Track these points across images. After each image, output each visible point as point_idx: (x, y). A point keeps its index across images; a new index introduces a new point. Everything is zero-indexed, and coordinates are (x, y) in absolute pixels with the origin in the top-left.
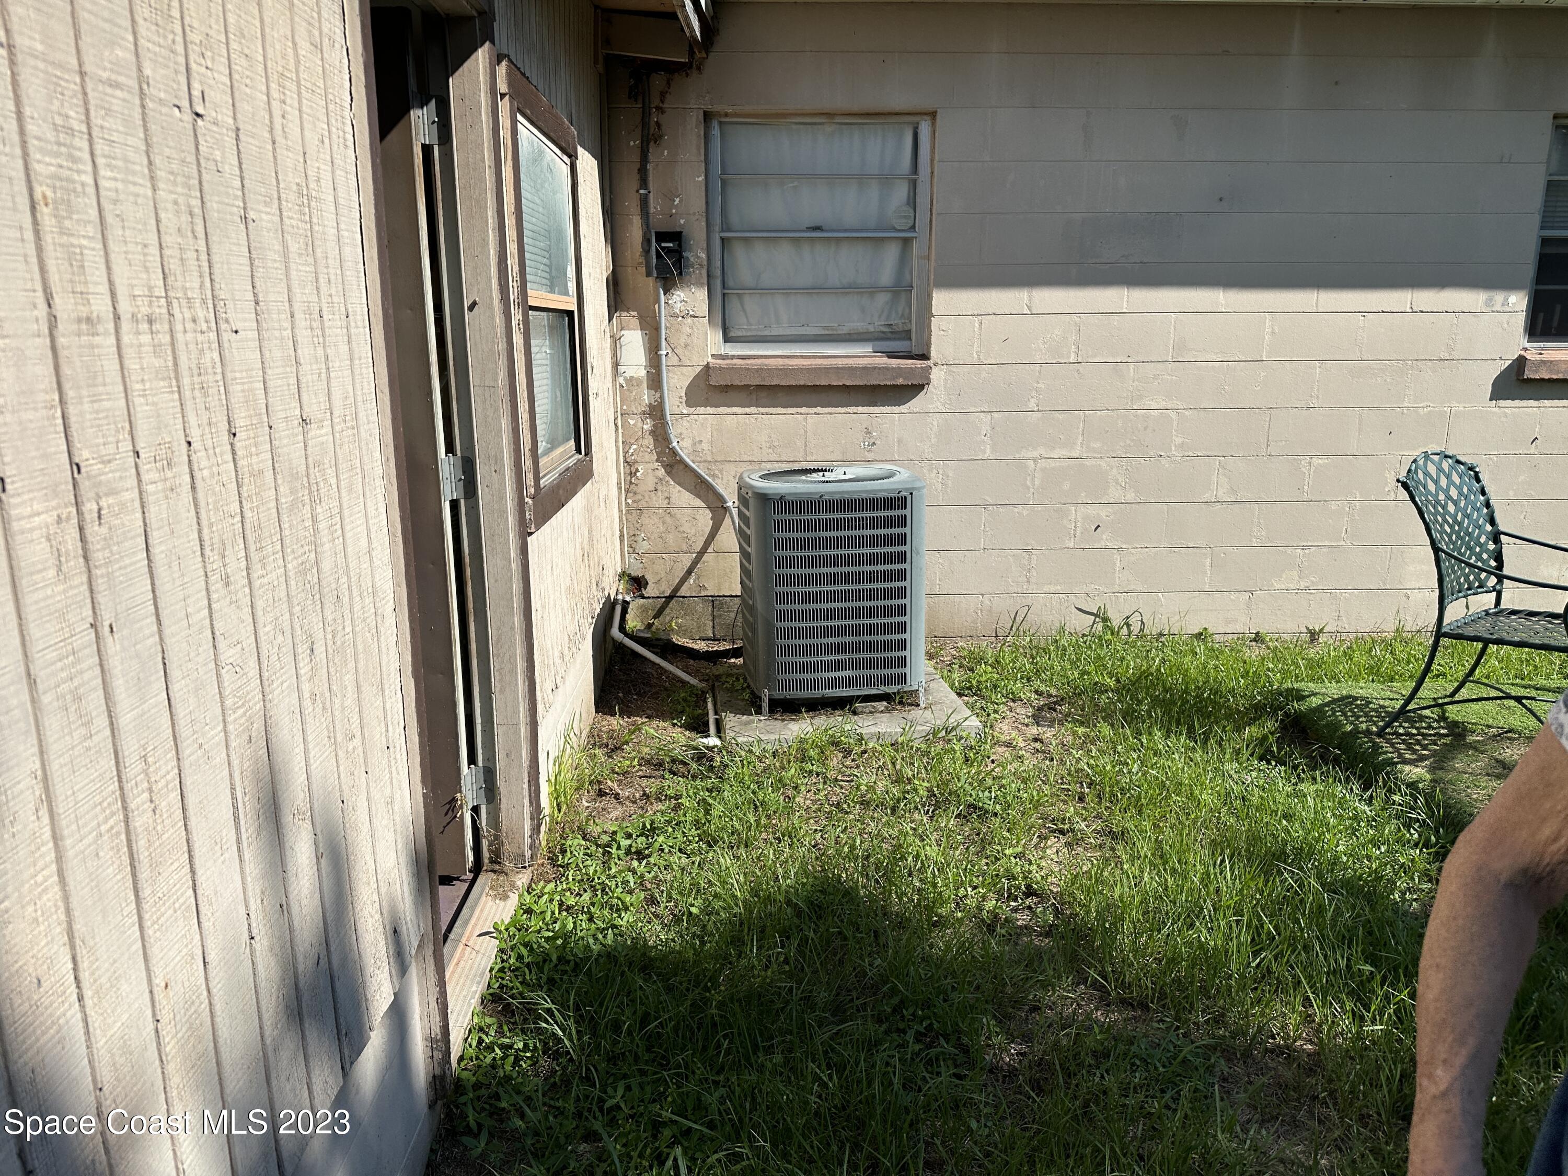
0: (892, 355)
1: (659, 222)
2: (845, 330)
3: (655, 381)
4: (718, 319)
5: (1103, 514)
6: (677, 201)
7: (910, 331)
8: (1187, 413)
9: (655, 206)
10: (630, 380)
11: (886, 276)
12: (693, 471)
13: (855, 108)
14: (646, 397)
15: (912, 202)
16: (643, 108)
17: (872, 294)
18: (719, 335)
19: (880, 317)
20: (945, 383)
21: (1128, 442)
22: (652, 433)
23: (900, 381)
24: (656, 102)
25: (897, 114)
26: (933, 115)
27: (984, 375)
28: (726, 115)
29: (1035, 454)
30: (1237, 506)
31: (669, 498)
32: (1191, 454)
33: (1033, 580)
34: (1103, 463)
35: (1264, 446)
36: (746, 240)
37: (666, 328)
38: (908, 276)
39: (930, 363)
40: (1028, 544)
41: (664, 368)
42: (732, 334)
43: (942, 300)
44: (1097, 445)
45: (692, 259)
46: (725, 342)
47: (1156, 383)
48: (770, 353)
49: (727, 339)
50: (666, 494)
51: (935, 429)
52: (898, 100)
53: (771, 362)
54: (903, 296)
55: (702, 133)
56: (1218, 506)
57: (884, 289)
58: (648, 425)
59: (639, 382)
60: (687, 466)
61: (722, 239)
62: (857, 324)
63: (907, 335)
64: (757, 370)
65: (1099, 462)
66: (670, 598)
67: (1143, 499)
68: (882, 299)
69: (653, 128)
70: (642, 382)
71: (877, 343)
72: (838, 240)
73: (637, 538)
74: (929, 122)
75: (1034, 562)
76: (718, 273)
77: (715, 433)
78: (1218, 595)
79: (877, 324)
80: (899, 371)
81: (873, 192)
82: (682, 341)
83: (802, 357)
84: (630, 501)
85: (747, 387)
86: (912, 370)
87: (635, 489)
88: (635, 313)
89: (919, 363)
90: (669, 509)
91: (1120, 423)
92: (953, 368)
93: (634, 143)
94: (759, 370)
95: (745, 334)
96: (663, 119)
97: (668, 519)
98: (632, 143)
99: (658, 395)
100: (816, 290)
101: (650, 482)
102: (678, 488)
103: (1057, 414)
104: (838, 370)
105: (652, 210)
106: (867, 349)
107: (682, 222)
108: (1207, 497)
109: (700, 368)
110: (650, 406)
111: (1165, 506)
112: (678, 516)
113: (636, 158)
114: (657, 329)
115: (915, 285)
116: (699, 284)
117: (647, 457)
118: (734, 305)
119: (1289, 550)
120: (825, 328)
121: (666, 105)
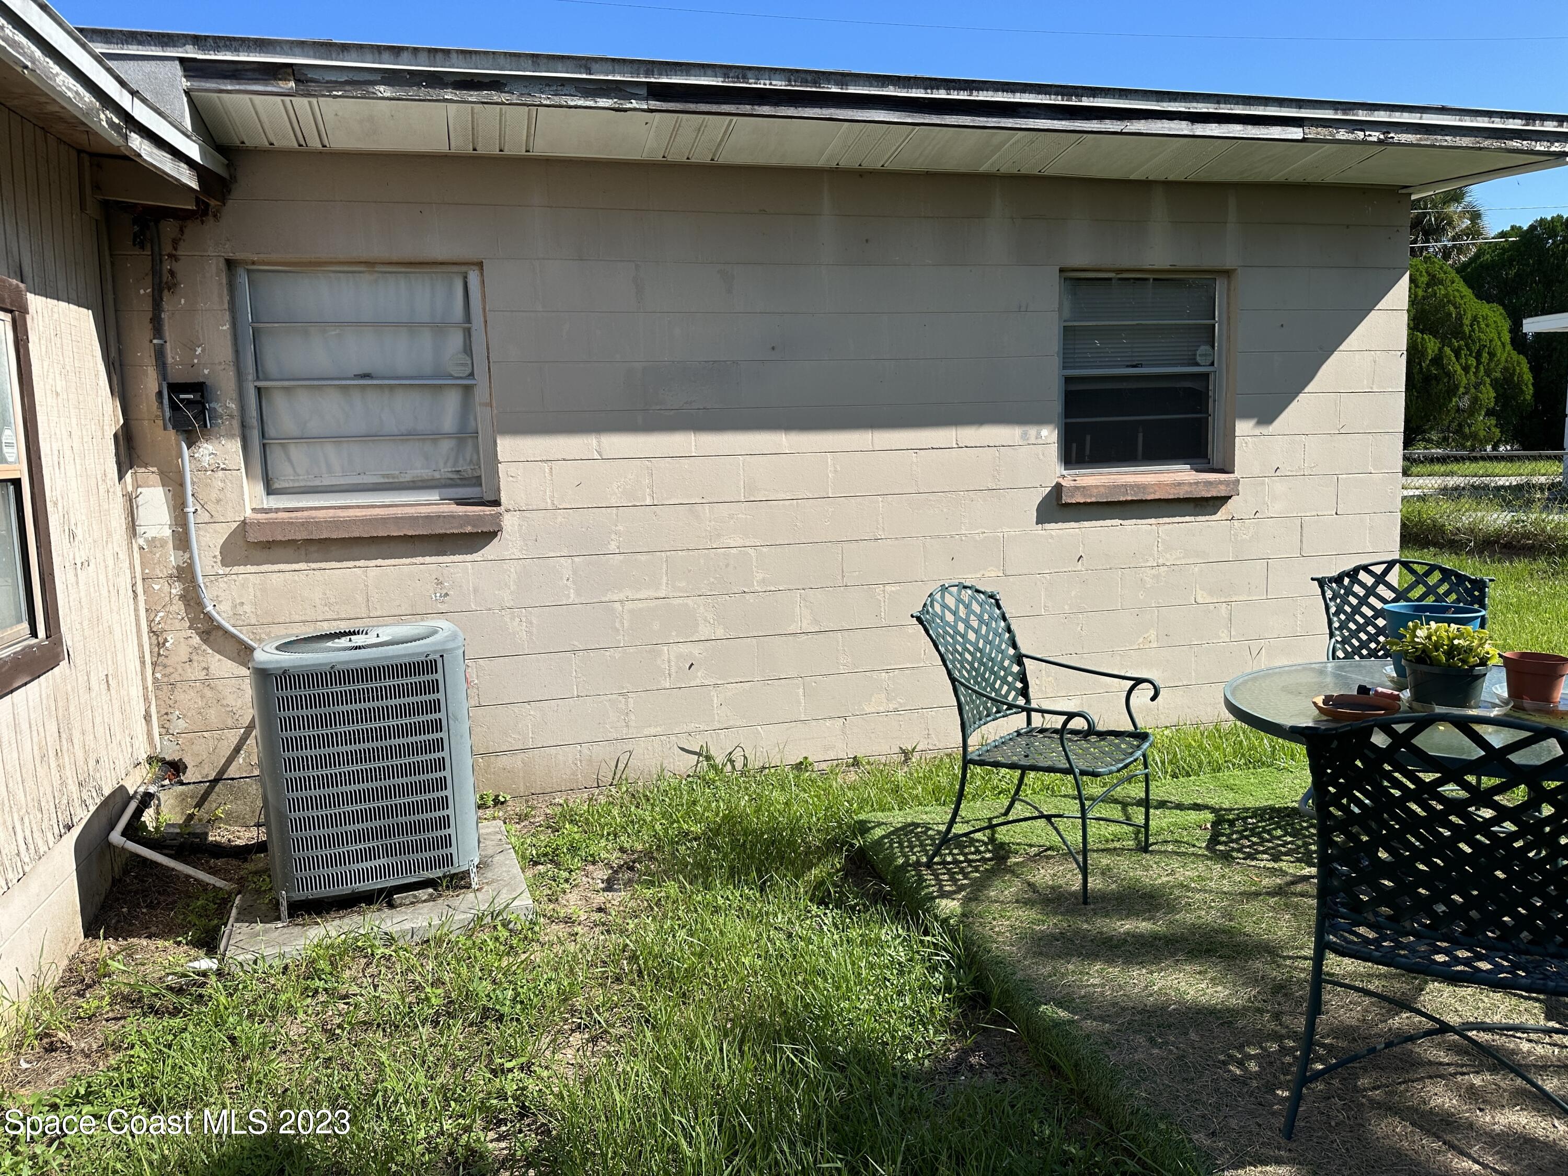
0: (460, 502)
1: (178, 373)
2: (407, 478)
3: (182, 540)
4: (258, 469)
5: (696, 652)
6: (199, 351)
7: (480, 477)
8: (765, 549)
9: (172, 356)
10: (152, 542)
11: (449, 422)
12: (233, 636)
13: (395, 258)
14: (173, 558)
15: (468, 350)
16: (152, 255)
17: (435, 441)
18: (260, 488)
19: (445, 463)
20: (520, 531)
21: (712, 580)
22: (182, 597)
23: (469, 529)
24: (168, 249)
25: (442, 263)
26: (480, 265)
27: (560, 519)
28: (253, 263)
29: (622, 596)
30: (821, 635)
31: (207, 669)
32: (773, 589)
33: (632, 724)
34: (689, 601)
35: (840, 577)
36: (287, 389)
37: (193, 483)
38: (473, 423)
39: (501, 509)
40: (623, 688)
41: (192, 526)
42: (277, 485)
43: (506, 447)
44: (683, 584)
45: (220, 410)
46: (268, 494)
47: (732, 522)
48: (317, 504)
49: (270, 491)
50: (204, 665)
51: (514, 576)
52: (439, 250)
53: (321, 514)
54: (470, 442)
55: (224, 281)
56: (804, 637)
57: (448, 436)
58: (177, 589)
59: (163, 542)
60: (226, 632)
61: (259, 389)
62: (420, 471)
63: (477, 481)
64: (303, 524)
65: (686, 600)
66: (215, 781)
67: (733, 635)
68: (446, 446)
69: (166, 277)
70: (166, 542)
71: (444, 490)
72: (391, 387)
73: (170, 717)
74: (477, 272)
75: (631, 706)
76: (254, 422)
77: (258, 594)
78: (814, 723)
79: (444, 471)
80: (467, 519)
81: (426, 340)
82: (214, 496)
83: (358, 507)
84: (158, 675)
85: (293, 542)
86: (480, 518)
87: (165, 661)
88: (155, 469)
89: (488, 510)
90: (208, 681)
91: (702, 561)
92: (525, 513)
93: (145, 291)
94: (305, 524)
95: (291, 485)
96: (177, 267)
97: (208, 693)
98: (142, 292)
99: (187, 555)
100: (371, 437)
101: (183, 652)
102: (218, 656)
103: (639, 556)
104: (397, 520)
105: (170, 360)
106: (434, 496)
107: (206, 372)
108: (792, 629)
109: (236, 525)
110: (178, 568)
111: (754, 640)
112: (221, 688)
113: (147, 306)
114: (182, 485)
115: (480, 432)
116: (231, 436)
117: (177, 625)
118: (276, 456)
119: (875, 675)
120: (383, 476)
121: (179, 253)
